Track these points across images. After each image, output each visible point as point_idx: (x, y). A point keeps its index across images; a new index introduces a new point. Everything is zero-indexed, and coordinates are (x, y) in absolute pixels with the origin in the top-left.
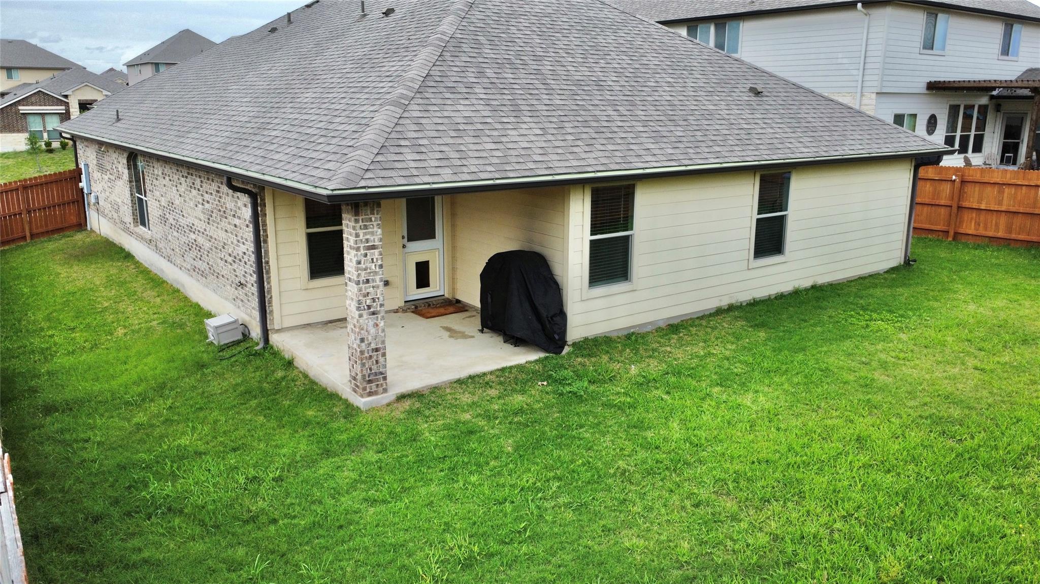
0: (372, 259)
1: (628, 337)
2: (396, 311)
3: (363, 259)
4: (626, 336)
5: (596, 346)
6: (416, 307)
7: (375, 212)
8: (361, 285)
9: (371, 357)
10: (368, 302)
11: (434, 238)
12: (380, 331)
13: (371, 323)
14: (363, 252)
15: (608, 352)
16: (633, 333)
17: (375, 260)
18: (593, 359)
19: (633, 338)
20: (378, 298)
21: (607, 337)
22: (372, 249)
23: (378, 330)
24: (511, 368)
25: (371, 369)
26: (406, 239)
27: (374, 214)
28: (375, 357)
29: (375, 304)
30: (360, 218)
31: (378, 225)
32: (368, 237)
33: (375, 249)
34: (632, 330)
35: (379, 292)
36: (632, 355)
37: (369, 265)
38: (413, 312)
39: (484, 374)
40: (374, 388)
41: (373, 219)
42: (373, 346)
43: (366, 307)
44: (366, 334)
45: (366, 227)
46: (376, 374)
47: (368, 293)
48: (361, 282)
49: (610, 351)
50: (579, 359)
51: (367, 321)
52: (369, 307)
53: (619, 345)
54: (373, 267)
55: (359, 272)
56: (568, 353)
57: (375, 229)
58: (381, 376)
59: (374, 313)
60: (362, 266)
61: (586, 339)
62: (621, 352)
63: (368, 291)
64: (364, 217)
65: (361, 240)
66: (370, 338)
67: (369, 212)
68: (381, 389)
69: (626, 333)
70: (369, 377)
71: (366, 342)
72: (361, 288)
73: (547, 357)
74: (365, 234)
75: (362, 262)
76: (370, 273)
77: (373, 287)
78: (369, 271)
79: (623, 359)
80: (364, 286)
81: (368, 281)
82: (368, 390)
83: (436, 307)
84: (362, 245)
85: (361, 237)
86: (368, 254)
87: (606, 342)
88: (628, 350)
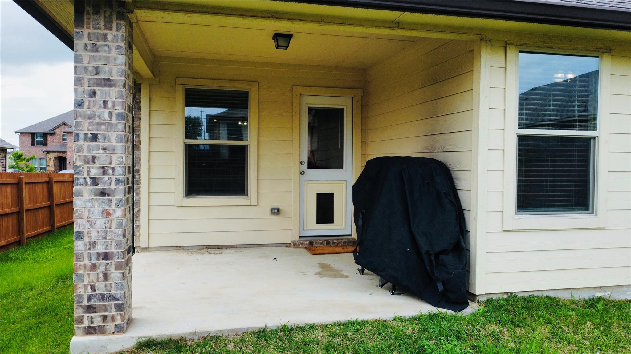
0: (105, 102)
1: (592, 303)
2: (288, 245)
3: (87, 100)
4: (587, 302)
5: (528, 309)
6: (311, 243)
7: (114, 25)
8: (81, 142)
9: (94, 267)
10: (94, 172)
11: (341, 167)
12: (114, 225)
13: (97, 209)
14: (87, 88)
15: (548, 322)
16: (600, 299)
17: (110, 104)
18: (518, 330)
19: (600, 306)
20: (113, 169)
21: (551, 299)
22: (105, 86)
23: (110, 222)
24: (363, 324)
25: (93, 288)
26: (306, 165)
27: (111, 29)
28: (102, 268)
29: (106, 178)
30: (86, 32)
31: (119, 47)
32: (99, 64)
33: (110, 86)
34: (598, 295)
35: (114, 158)
36: (596, 333)
37: (98, 112)
38: (306, 248)
39: (312, 327)
40: (98, 322)
41: (110, 37)
42: (100, 248)
43: (88, 180)
44: (87, 225)
45: (95, 48)
46: (102, 297)
47: (94, 158)
48: (82, 137)
49: (553, 320)
50: (492, 327)
51: (89, 205)
52: (95, 181)
53: (573, 314)
54: (106, 116)
55: (79, 119)
56: (474, 315)
57: (113, 53)
58: (113, 303)
59: (103, 193)
60: (85, 110)
61: (512, 297)
62: (576, 326)
63: (94, 153)
64: (92, 31)
65: (86, 68)
66: (94, 235)
67: (102, 24)
68: (111, 326)
69: (586, 296)
70: (89, 299)
71: (86, 240)
72: (81, 147)
73: (435, 315)
74: (93, 58)
75: (86, 106)
76: (100, 124)
77: (104, 149)
78: (97, 120)
79: (578, 337)
80: (86, 144)
81: (95, 137)
82: (86, 324)
83: (336, 245)
84: (86, 77)
85: (86, 63)
86: (98, 93)
87: (547, 306)
88: (589, 324)
